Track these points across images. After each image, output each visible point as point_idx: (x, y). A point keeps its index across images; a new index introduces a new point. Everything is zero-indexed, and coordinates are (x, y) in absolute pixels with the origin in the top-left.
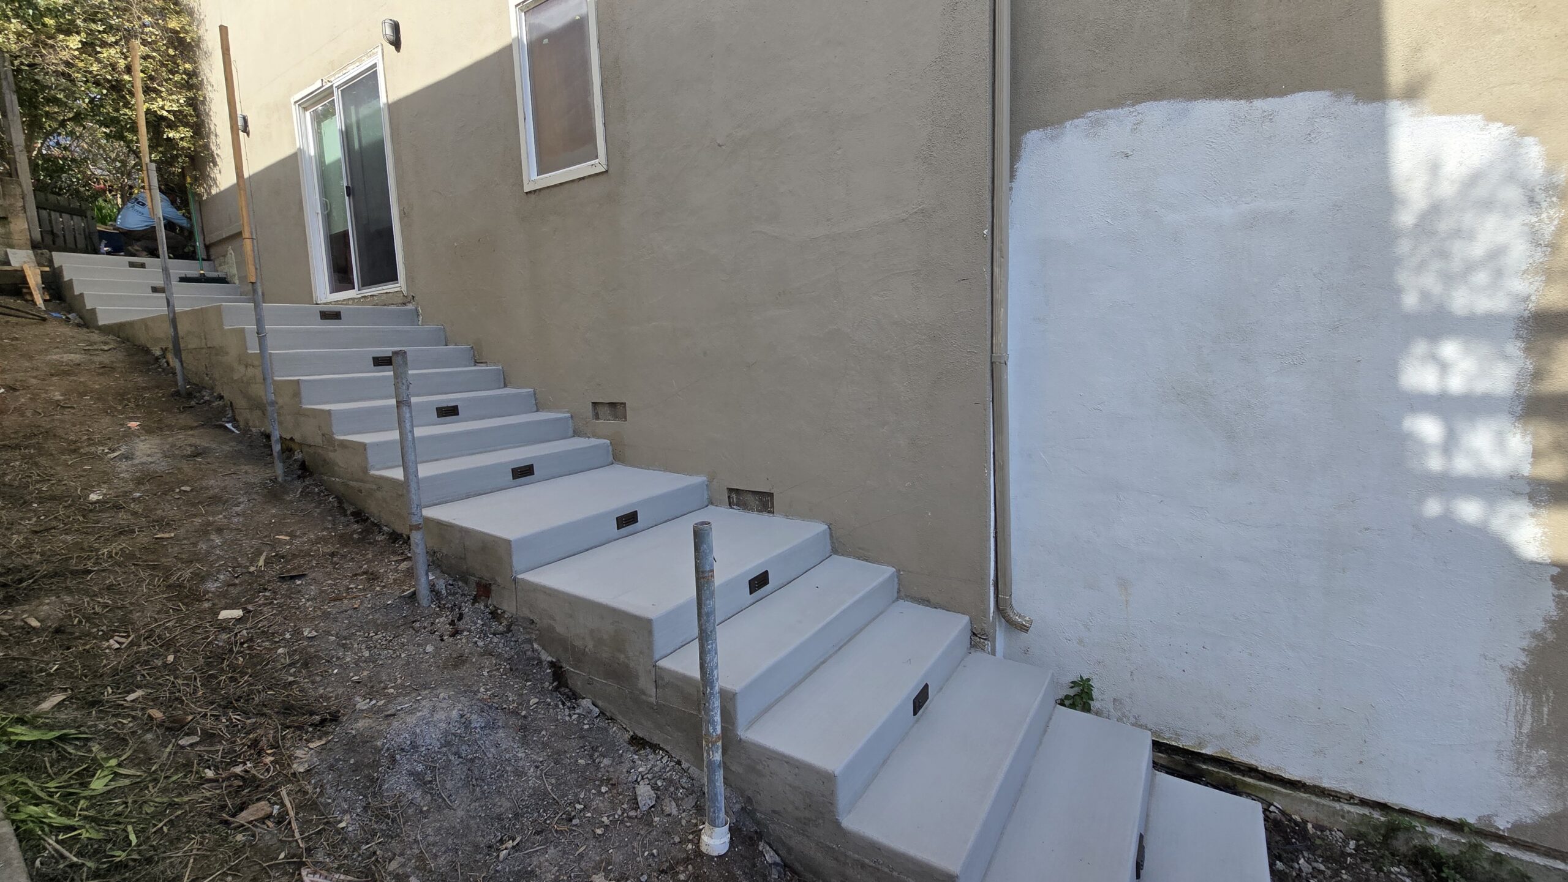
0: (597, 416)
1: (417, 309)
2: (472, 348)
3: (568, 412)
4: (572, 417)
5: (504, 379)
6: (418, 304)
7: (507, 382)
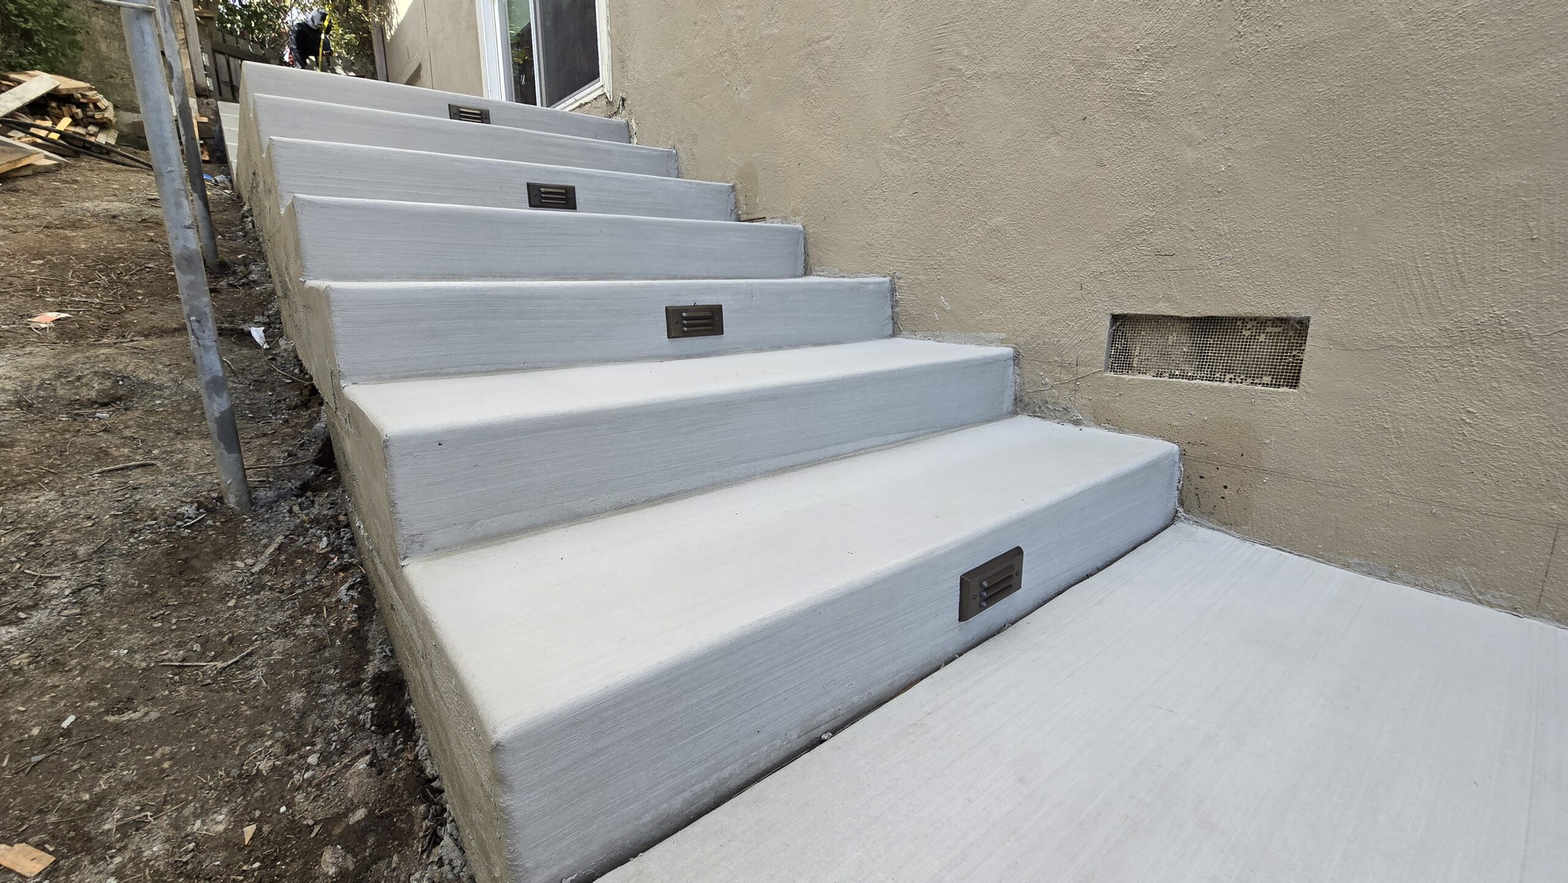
0: (1120, 361)
1: (628, 125)
2: (733, 187)
3: (1003, 342)
4: (1016, 358)
5: (806, 254)
6: (631, 113)
7: (811, 261)
